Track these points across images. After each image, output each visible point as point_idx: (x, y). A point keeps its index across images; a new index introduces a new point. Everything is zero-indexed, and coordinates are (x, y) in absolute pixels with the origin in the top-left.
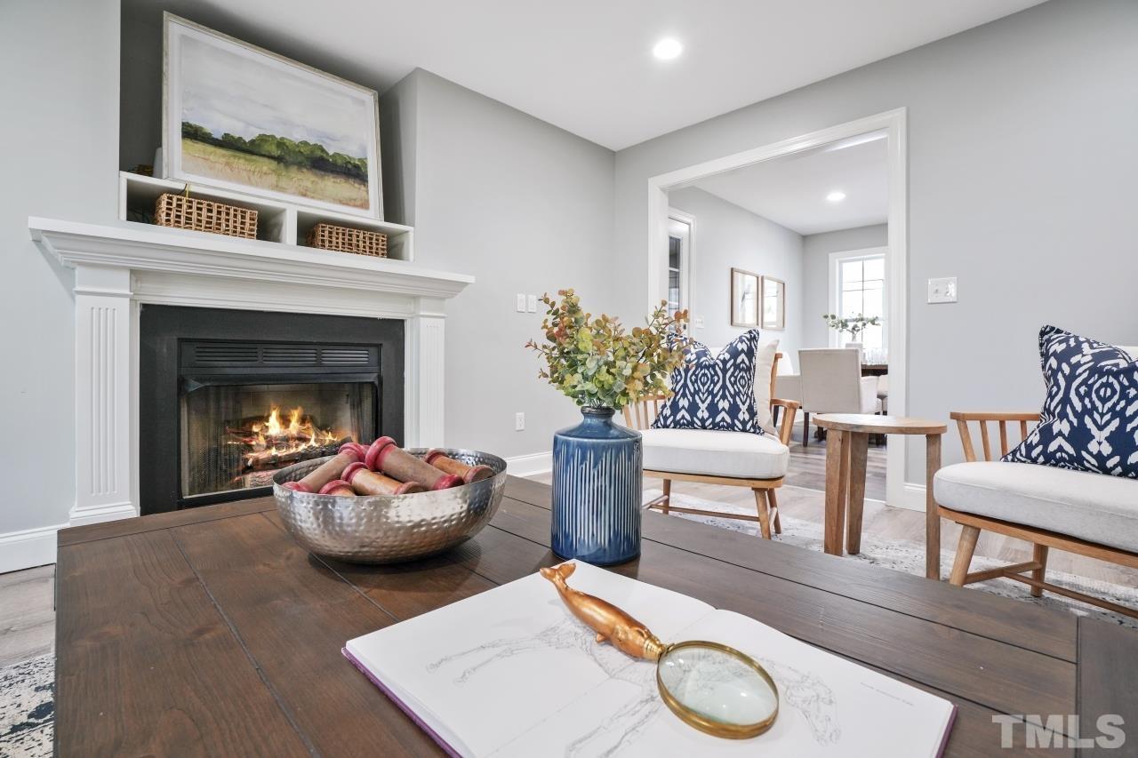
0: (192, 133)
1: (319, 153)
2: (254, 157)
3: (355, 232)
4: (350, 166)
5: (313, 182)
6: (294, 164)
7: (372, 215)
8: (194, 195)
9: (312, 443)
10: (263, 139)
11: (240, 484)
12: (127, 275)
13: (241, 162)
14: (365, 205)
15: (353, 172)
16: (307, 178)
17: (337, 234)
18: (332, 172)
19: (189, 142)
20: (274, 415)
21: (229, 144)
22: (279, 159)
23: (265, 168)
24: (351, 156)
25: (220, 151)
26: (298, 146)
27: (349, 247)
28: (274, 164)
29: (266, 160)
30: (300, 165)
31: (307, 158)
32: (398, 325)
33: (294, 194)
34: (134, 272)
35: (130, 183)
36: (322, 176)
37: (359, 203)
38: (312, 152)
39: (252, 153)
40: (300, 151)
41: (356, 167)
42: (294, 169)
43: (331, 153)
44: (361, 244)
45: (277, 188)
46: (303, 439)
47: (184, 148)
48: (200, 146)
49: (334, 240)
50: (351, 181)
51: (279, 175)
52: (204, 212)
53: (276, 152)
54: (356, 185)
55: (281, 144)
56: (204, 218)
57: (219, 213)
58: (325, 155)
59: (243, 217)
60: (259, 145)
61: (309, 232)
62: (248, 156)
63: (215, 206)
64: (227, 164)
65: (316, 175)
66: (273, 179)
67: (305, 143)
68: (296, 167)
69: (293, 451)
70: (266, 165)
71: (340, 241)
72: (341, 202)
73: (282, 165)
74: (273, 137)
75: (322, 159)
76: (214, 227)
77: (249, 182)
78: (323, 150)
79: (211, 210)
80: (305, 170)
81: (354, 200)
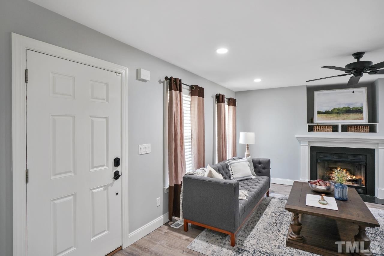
0: (319, 113)
1: (348, 109)
2: (332, 114)
3: (358, 127)
4: (357, 110)
5: (346, 116)
6: (341, 113)
7: (364, 122)
8: (319, 125)
10: (334, 109)
12: (308, 142)
13: (329, 116)
14: (362, 119)
15: (359, 111)
17: (353, 128)
18: (352, 112)
19: (319, 115)
21: (327, 113)
22: (337, 113)
23: (334, 116)
24: (358, 107)
25: (324, 115)
26: (342, 109)
27: (357, 131)
28: (336, 114)
29: (334, 114)
30: (343, 113)
31: (345, 111)
32: (373, 150)
33: (341, 120)
34: (308, 141)
35: (309, 125)
36: (349, 115)
38: (346, 109)
39: (331, 113)
40: (343, 110)
41: (359, 109)
43: (351, 108)
44: (361, 129)
45: (337, 120)
47: (318, 116)
48: (320, 115)
49: (352, 129)
51: (337, 117)
52: (321, 128)
53: (337, 111)
54: (359, 114)
55: (338, 109)
56: (321, 129)
57: (324, 128)
58: (350, 109)
59: (329, 128)
60: (333, 111)
61: (345, 128)
62: (330, 114)
63: (323, 126)
64: (326, 117)
65: (347, 114)
66: (336, 118)
67: (345, 107)
68: (342, 114)
70: (334, 115)
71: (354, 129)
72: (354, 120)
73: (338, 114)
74: (336, 108)
75: (349, 110)
76: (323, 131)
77: (331, 120)
78: (349, 108)
79: (322, 128)
80: (344, 114)
81: (359, 118)
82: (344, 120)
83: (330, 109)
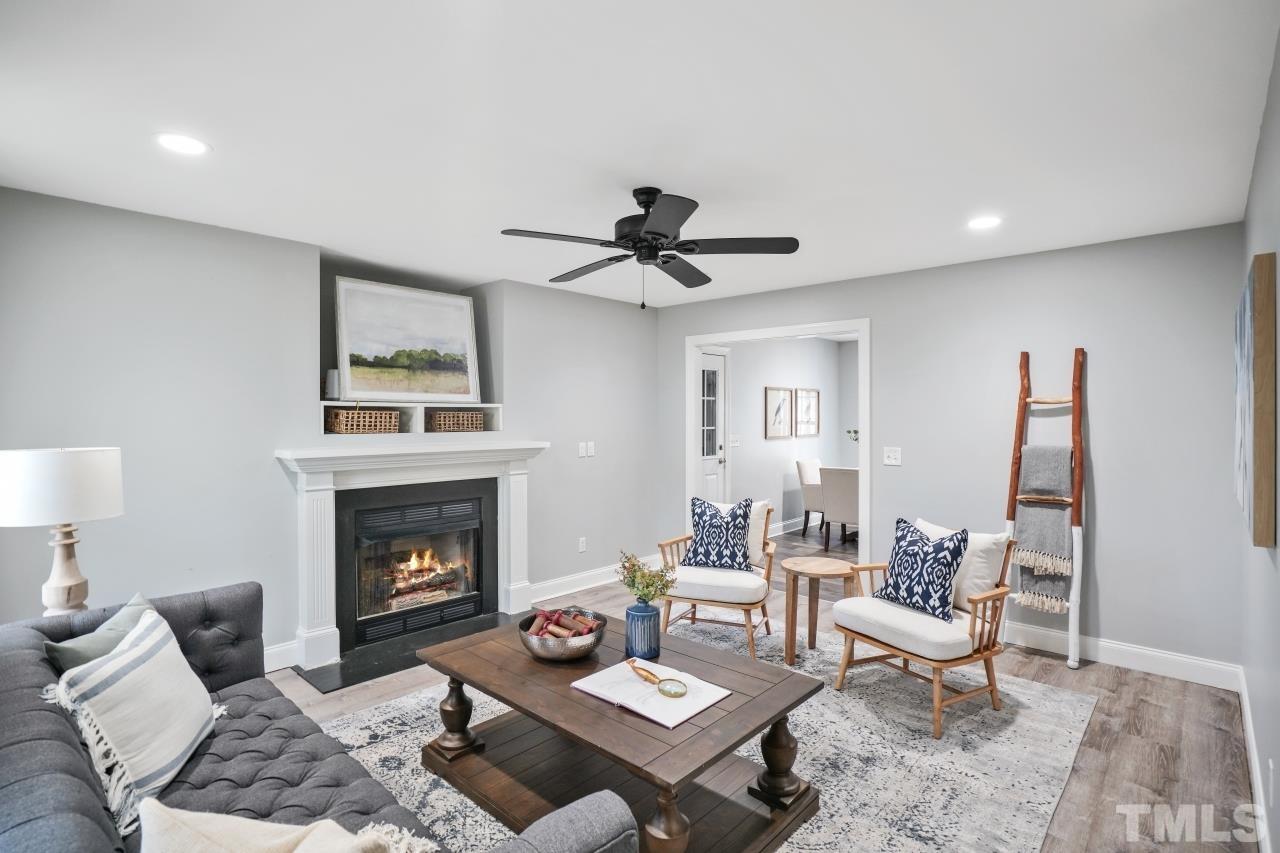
0: (356, 361)
1: (434, 356)
2: (394, 370)
3: (461, 414)
4: (454, 362)
5: (432, 380)
6: (419, 368)
7: (472, 399)
8: (362, 408)
9: (439, 571)
10: (398, 354)
12: (331, 475)
13: (386, 375)
14: (467, 391)
15: (456, 366)
16: (426, 378)
17: (449, 417)
18: (444, 369)
19: (354, 368)
20: (414, 556)
21: (379, 363)
22: (408, 367)
23: (401, 377)
24: (455, 353)
25: (372, 370)
26: (420, 354)
27: (458, 427)
28: (406, 372)
29: (400, 370)
30: (422, 369)
31: (427, 362)
32: (494, 481)
33: (420, 392)
34: (335, 474)
35: (325, 407)
36: (437, 374)
37: (462, 390)
38: (430, 356)
39: (392, 367)
40: (422, 358)
41: (459, 361)
42: (419, 373)
43: (442, 354)
44: (466, 422)
45: (409, 390)
46: (431, 570)
47: (352, 373)
48: (361, 369)
49: (447, 423)
50: (457, 374)
51: (410, 380)
52: (367, 419)
53: (406, 362)
54: (460, 376)
55: (410, 355)
56: (367, 424)
57: (376, 417)
58: (438, 357)
59: (390, 418)
60: (396, 360)
61: (433, 420)
62: (390, 370)
63: (374, 413)
64: (378, 379)
65: (433, 373)
66: (406, 383)
67: (425, 351)
68: (420, 371)
69: (425, 578)
70: (401, 373)
71: (451, 423)
72: (450, 392)
73: (411, 371)
74: (404, 351)
75: (437, 361)
76: (373, 428)
77: (391, 389)
78: (437, 353)
79: (371, 417)
80: (426, 372)
81: (460, 388)
82: (426, 392)
83: (388, 353)
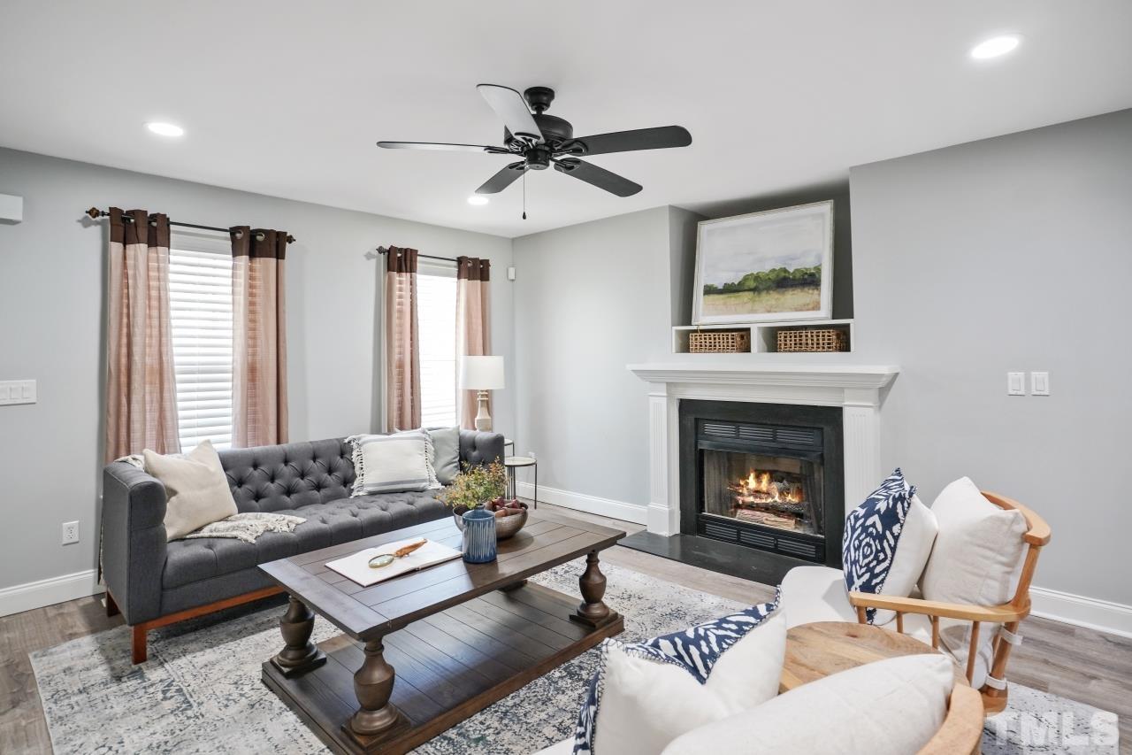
0: (709, 291)
1: (783, 274)
2: (741, 294)
3: (805, 332)
4: (806, 276)
5: (776, 299)
6: (764, 289)
7: (823, 315)
8: (702, 331)
9: (777, 498)
10: (746, 278)
11: (734, 514)
12: (665, 386)
13: (732, 300)
14: (817, 307)
15: (809, 280)
16: (772, 298)
17: (791, 337)
18: (792, 286)
19: (706, 297)
20: (752, 476)
21: (729, 289)
22: (754, 290)
23: (746, 299)
24: (807, 267)
25: (721, 296)
26: (768, 275)
27: (800, 347)
28: (751, 293)
29: (746, 293)
30: (768, 289)
31: (773, 282)
32: (838, 412)
33: (762, 313)
34: (668, 386)
35: (679, 331)
36: (783, 293)
37: (810, 307)
38: (777, 275)
39: (739, 291)
40: (769, 279)
41: (812, 275)
42: (764, 294)
43: (791, 271)
44: (810, 342)
45: (753, 311)
46: (768, 494)
47: (704, 300)
48: (712, 297)
49: (788, 342)
50: (806, 289)
51: (754, 301)
52: (708, 341)
53: (752, 284)
54: (811, 291)
55: (757, 278)
56: (707, 344)
57: (715, 339)
58: (787, 275)
59: (727, 338)
60: (743, 284)
62: (736, 294)
63: (712, 334)
64: (724, 304)
65: (779, 293)
66: (749, 306)
67: (774, 270)
68: (765, 292)
69: (764, 501)
70: (746, 296)
71: (793, 342)
72: (796, 310)
73: (756, 293)
74: (752, 274)
75: (785, 279)
76: (712, 348)
77: (736, 312)
78: (785, 270)
79: (710, 339)
80: (771, 292)
81: (808, 304)
82: (769, 312)
83: (735, 278)
